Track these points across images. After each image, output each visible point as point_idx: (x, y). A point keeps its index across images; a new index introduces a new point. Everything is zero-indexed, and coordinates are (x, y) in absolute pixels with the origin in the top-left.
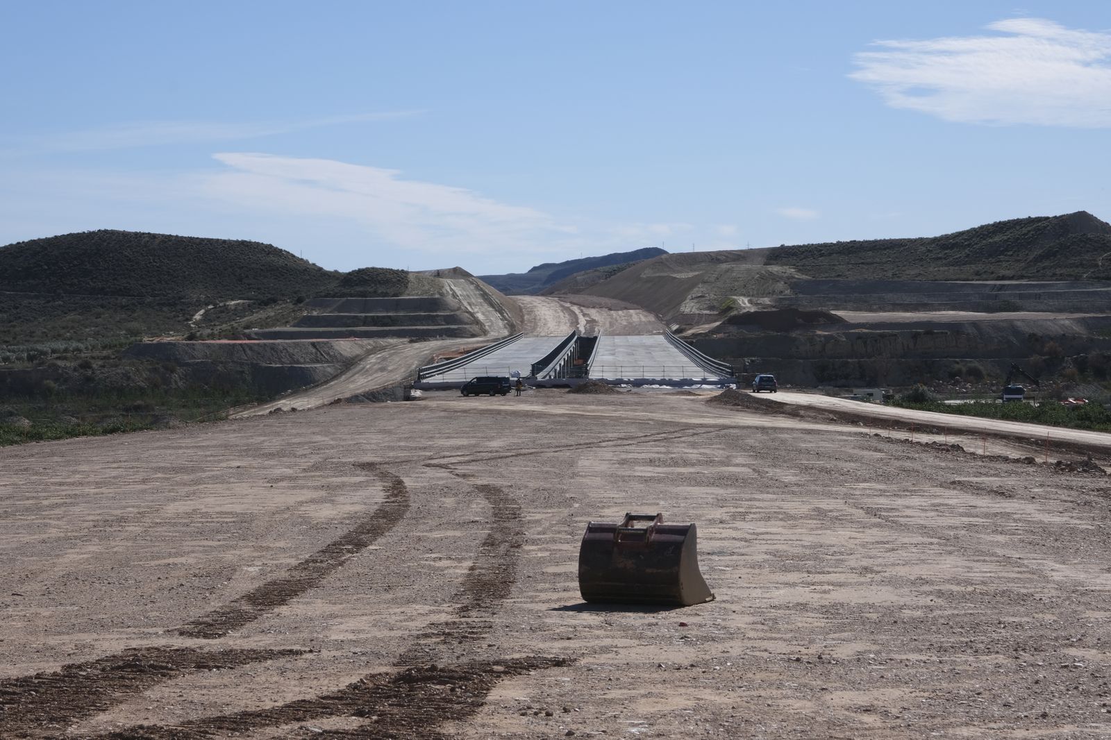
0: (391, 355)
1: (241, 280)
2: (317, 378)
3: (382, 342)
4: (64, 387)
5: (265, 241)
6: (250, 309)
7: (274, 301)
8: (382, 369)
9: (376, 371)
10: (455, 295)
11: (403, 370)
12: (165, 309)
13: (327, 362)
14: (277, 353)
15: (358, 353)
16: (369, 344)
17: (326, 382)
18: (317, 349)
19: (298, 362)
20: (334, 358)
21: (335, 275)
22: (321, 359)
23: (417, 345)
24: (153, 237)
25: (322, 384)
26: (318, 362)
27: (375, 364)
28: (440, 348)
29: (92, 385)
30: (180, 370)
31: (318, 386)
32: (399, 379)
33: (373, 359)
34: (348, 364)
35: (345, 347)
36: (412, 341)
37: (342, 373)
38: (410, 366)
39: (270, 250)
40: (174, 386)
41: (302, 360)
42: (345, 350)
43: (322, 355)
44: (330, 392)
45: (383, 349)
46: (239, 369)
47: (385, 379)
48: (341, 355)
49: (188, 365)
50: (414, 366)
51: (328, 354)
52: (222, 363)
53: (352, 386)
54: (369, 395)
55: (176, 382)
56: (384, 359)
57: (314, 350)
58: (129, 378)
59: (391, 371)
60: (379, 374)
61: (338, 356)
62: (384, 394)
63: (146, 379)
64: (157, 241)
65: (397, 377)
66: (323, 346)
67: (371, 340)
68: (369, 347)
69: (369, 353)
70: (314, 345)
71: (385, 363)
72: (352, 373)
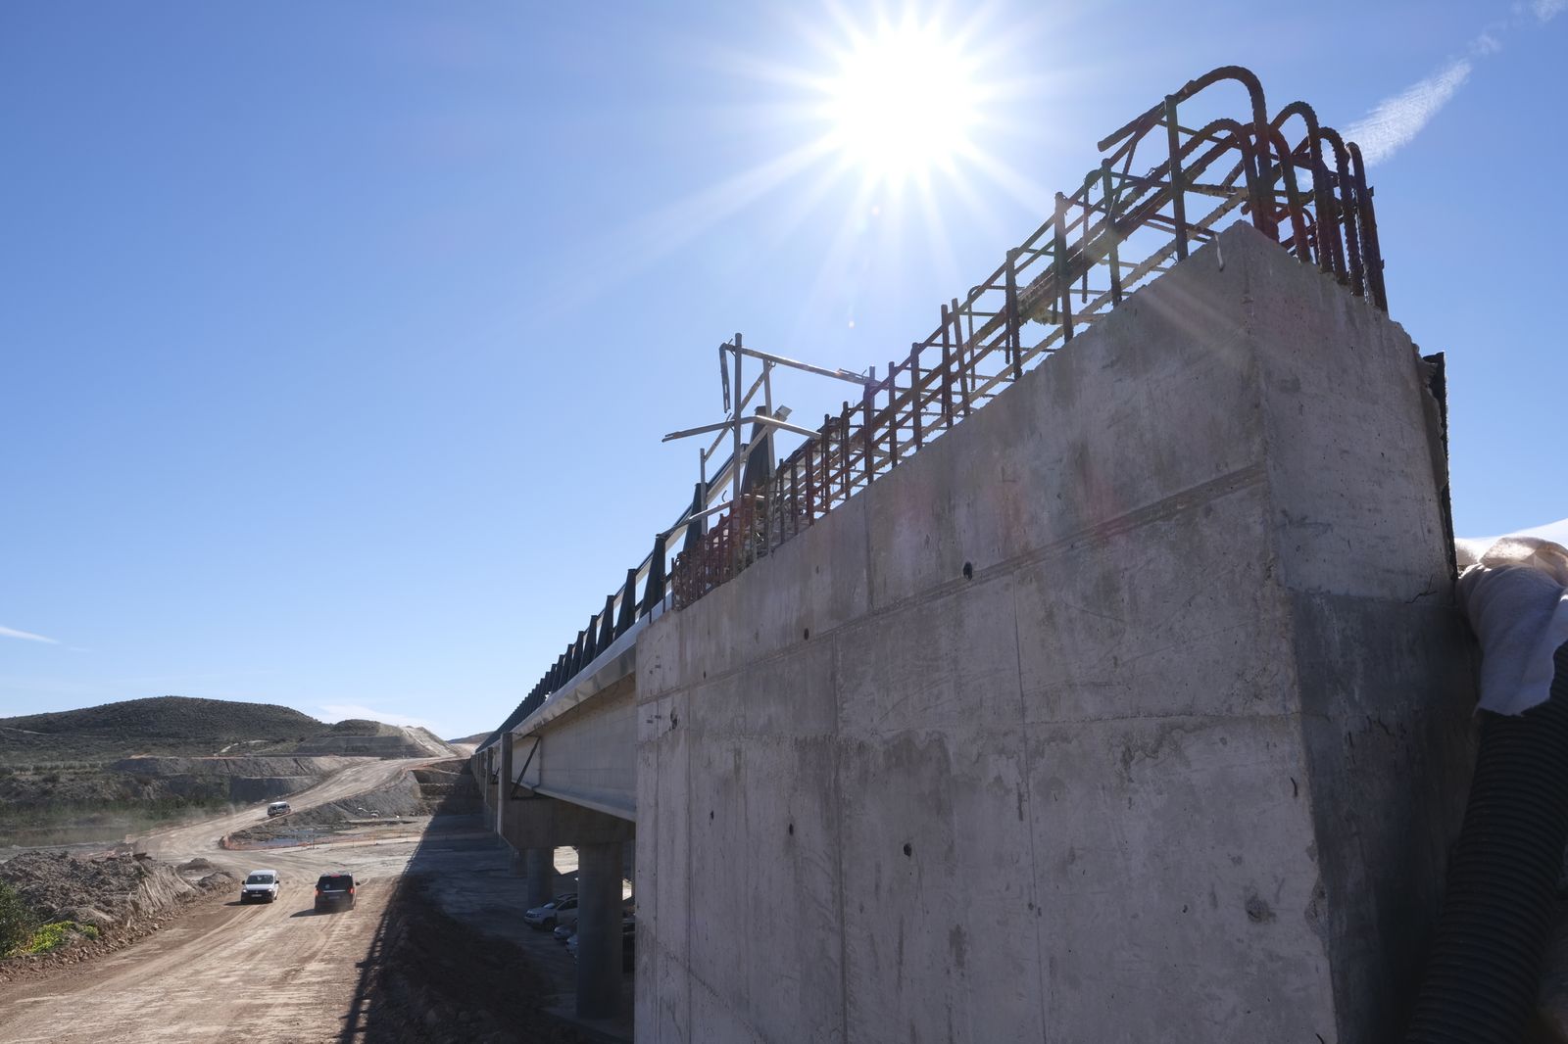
0: (364, 769)
1: (263, 728)
2: (293, 788)
3: (357, 759)
4: (13, 801)
5: (285, 705)
6: (265, 745)
7: (284, 740)
8: (356, 780)
9: (350, 782)
10: (410, 736)
11: (375, 779)
12: (201, 745)
13: (306, 774)
14: (259, 767)
15: (336, 767)
16: (347, 761)
17: (302, 792)
18: (298, 764)
19: (279, 775)
20: (313, 772)
21: (330, 726)
22: (301, 772)
23: (387, 762)
24: (204, 701)
25: (298, 794)
26: (298, 774)
27: (350, 776)
28: (406, 764)
29: (48, 798)
30: (156, 783)
31: (293, 795)
32: (371, 788)
33: (348, 772)
34: (325, 776)
35: (324, 762)
36: (382, 760)
37: (318, 784)
38: (382, 776)
39: (287, 711)
40: (146, 797)
41: (282, 773)
42: (324, 765)
43: (302, 769)
44: (304, 801)
45: (358, 764)
46: (219, 781)
47: (357, 788)
48: (320, 769)
49: (167, 778)
50: (384, 778)
51: (308, 768)
52: (201, 775)
53: (325, 795)
55: (149, 794)
56: (359, 772)
57: (295, 765)
58: (94, 791)
59: (363, 782)
60: (354, 784)
61: (317, 770)
62: (356, 801)
63: (114, 792)
64: (207, 704)
65: (370, 786)
66: (304, 761)
67: (348, 758)
68: (346, 763)
69: (345, 767)
70: (296, 761)
71: (358, 775)
72: (327, 783)
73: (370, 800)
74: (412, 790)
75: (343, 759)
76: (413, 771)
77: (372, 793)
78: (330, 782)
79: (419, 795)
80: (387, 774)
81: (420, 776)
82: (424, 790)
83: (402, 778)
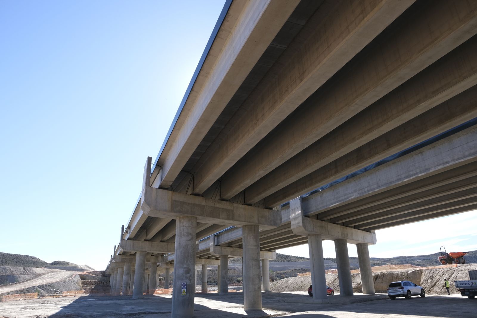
0: (56, 274)
2: (19, 280)
3: (55, 270)
8: (51, 278)
9: (49, 278)
11: (60, 278)
13: (28, 274)
14: (5, 270)
15: (44, 272)
16: (50, 270)
17: (23, 282)
18: (25, 270)
19: (14, 274)
20: (32, 274)
22: (26, 273)
23: (68, 272)
25: (21, 283)
26: (24, 274)
27: (49, 276)
28: (76, 272)
31: (18, 283)
33: (49, 274)
34: (37, 276)
36: (66, 271)
37: (32, 279)
41: (16, 273)
42: (38, 271)
43: (27, 272)
44: (23, 286)
45: (55, 272)
47: (51, 281)
48: (35, 272)
50: (65, 277)
51: (30, 272)
53: (35, 283)
54: (41, 286)
56: (54, 274)
57: (23, 270)
59: (55, 278)
60: (50, 279)
61: (34, 273)
62: (48, 286)
65: (57, 280)
66: (28, 269)
67: (50, 269)
68: (49, 271)
69: (48, 273)
70: (24, 269)
71: (53, 276)
72: (37, 278)
73: (56, 285)
74: (77, 282)
75: (48, 269)
76: (79, 275)
77: (58, 283)
78: (39, 278)
79: (81, 285)
80: (67, 275)
81: (82, 277)
82: (83, 283)
83: (73, 277)
